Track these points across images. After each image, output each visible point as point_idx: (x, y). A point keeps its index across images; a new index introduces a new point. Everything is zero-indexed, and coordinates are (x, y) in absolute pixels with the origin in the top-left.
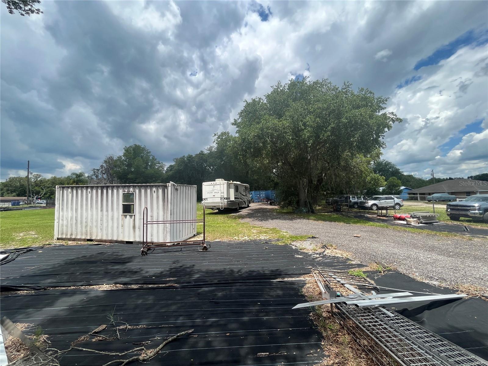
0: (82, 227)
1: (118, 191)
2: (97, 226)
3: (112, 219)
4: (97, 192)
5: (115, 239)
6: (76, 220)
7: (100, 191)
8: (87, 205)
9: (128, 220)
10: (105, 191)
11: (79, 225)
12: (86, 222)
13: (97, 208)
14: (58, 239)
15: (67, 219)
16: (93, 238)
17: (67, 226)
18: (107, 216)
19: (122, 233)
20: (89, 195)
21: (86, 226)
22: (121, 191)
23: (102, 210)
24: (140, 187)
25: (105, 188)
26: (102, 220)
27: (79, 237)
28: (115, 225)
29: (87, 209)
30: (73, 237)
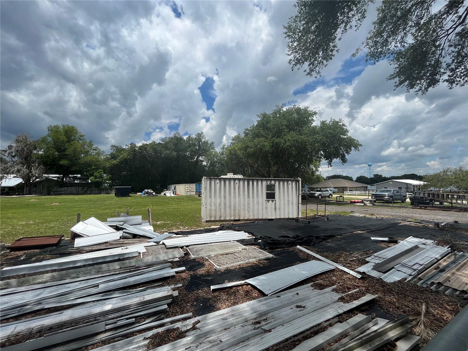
0: (230, 210)
1: (262, 183)
2: (244, 209)
3: (258, 203)
4: (244, 183)
5: (260, 218)
6: (225, 205)
7: (246, 183)
8: (235, 193)
9: (271, 204)
10: (251, 183)
11: (228, 209)
12: (235, 207)
13: (244, 195)
14: (207, 221)
15: (215, 204)
16: (241, 218)
17: (216, 210)
18: (253, 201)
19: (266, 213)
20: (237, 186)
21: (235, 210)
22: (264, 183)
23: (249, 197)
24: (279, 181)
25: (251, 180)
26: (249, 204)
27: (228, 218)
28: (260, 208)
29: (235, 197)
30: (222, 219)
